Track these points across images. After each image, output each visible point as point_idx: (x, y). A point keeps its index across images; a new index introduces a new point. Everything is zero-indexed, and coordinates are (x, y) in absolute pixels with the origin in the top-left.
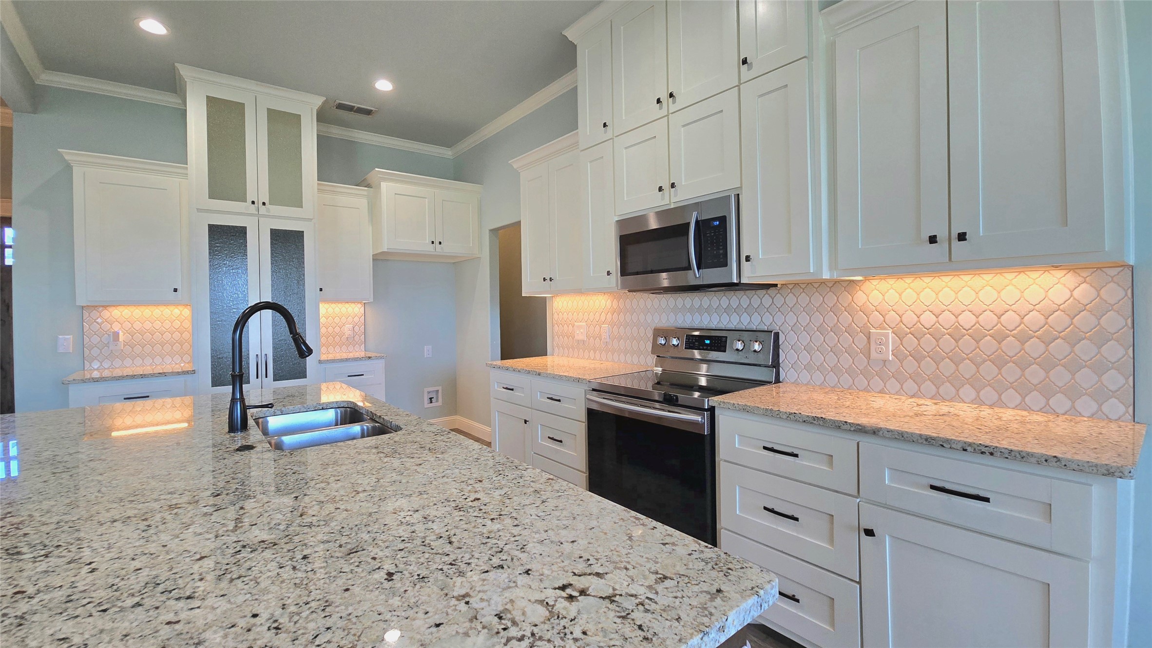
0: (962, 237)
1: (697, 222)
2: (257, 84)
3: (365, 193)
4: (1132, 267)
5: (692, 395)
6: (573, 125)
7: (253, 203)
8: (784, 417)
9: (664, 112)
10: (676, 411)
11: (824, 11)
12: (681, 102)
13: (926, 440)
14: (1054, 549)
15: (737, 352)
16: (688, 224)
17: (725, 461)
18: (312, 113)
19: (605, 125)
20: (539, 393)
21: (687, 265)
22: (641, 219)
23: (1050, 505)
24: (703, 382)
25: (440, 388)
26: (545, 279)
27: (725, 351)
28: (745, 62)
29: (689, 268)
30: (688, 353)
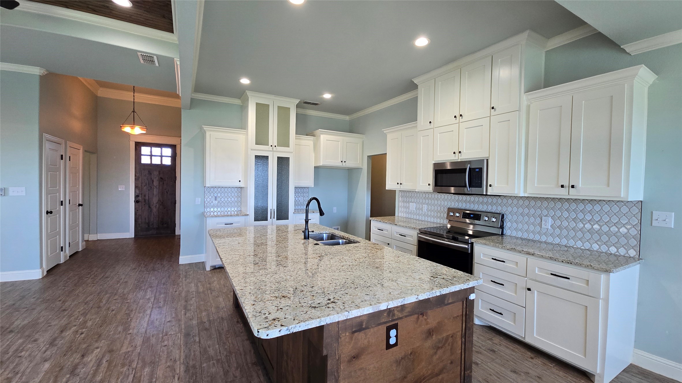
0: (573, 187)
1: (470, 168)
2: (275, 96)
3: (312, 139)
4: (642, 201)
5: (465, 237)
6: (414, 118)
7: (271, 146)
8: (500, 248)
9: (457, 121)
10: (458, 243)
11: (525, 94)
12: (465, 118)
13: (550, 258)
14: (589, 295)
15: (485, 221)
16: (466, 169)
17: (477, 263)
18: (294, 106)
19: (430, 122)
20: (395, 232)
21: (465, 185)
22: (443, 164)
23: (588, 280)
24: (471, 232)
25: (339, 227)
26: (398, 184)
27: (480, 220)
28: (493, 108)
29: (465, 186)
30: (463, 220)
